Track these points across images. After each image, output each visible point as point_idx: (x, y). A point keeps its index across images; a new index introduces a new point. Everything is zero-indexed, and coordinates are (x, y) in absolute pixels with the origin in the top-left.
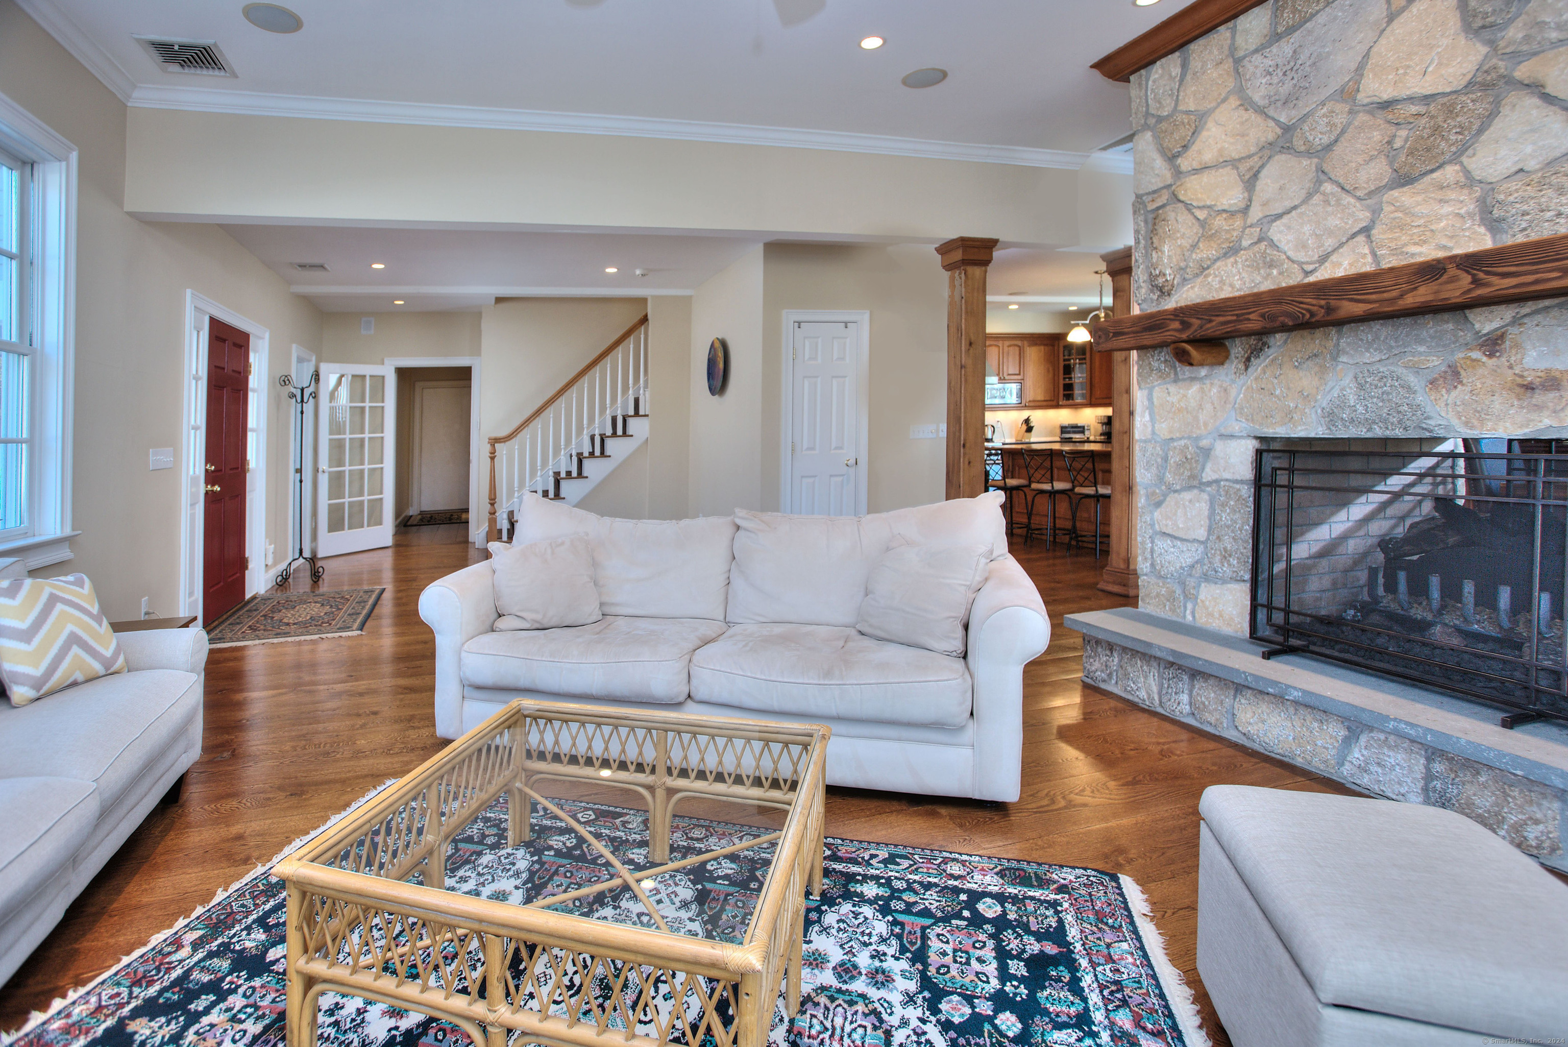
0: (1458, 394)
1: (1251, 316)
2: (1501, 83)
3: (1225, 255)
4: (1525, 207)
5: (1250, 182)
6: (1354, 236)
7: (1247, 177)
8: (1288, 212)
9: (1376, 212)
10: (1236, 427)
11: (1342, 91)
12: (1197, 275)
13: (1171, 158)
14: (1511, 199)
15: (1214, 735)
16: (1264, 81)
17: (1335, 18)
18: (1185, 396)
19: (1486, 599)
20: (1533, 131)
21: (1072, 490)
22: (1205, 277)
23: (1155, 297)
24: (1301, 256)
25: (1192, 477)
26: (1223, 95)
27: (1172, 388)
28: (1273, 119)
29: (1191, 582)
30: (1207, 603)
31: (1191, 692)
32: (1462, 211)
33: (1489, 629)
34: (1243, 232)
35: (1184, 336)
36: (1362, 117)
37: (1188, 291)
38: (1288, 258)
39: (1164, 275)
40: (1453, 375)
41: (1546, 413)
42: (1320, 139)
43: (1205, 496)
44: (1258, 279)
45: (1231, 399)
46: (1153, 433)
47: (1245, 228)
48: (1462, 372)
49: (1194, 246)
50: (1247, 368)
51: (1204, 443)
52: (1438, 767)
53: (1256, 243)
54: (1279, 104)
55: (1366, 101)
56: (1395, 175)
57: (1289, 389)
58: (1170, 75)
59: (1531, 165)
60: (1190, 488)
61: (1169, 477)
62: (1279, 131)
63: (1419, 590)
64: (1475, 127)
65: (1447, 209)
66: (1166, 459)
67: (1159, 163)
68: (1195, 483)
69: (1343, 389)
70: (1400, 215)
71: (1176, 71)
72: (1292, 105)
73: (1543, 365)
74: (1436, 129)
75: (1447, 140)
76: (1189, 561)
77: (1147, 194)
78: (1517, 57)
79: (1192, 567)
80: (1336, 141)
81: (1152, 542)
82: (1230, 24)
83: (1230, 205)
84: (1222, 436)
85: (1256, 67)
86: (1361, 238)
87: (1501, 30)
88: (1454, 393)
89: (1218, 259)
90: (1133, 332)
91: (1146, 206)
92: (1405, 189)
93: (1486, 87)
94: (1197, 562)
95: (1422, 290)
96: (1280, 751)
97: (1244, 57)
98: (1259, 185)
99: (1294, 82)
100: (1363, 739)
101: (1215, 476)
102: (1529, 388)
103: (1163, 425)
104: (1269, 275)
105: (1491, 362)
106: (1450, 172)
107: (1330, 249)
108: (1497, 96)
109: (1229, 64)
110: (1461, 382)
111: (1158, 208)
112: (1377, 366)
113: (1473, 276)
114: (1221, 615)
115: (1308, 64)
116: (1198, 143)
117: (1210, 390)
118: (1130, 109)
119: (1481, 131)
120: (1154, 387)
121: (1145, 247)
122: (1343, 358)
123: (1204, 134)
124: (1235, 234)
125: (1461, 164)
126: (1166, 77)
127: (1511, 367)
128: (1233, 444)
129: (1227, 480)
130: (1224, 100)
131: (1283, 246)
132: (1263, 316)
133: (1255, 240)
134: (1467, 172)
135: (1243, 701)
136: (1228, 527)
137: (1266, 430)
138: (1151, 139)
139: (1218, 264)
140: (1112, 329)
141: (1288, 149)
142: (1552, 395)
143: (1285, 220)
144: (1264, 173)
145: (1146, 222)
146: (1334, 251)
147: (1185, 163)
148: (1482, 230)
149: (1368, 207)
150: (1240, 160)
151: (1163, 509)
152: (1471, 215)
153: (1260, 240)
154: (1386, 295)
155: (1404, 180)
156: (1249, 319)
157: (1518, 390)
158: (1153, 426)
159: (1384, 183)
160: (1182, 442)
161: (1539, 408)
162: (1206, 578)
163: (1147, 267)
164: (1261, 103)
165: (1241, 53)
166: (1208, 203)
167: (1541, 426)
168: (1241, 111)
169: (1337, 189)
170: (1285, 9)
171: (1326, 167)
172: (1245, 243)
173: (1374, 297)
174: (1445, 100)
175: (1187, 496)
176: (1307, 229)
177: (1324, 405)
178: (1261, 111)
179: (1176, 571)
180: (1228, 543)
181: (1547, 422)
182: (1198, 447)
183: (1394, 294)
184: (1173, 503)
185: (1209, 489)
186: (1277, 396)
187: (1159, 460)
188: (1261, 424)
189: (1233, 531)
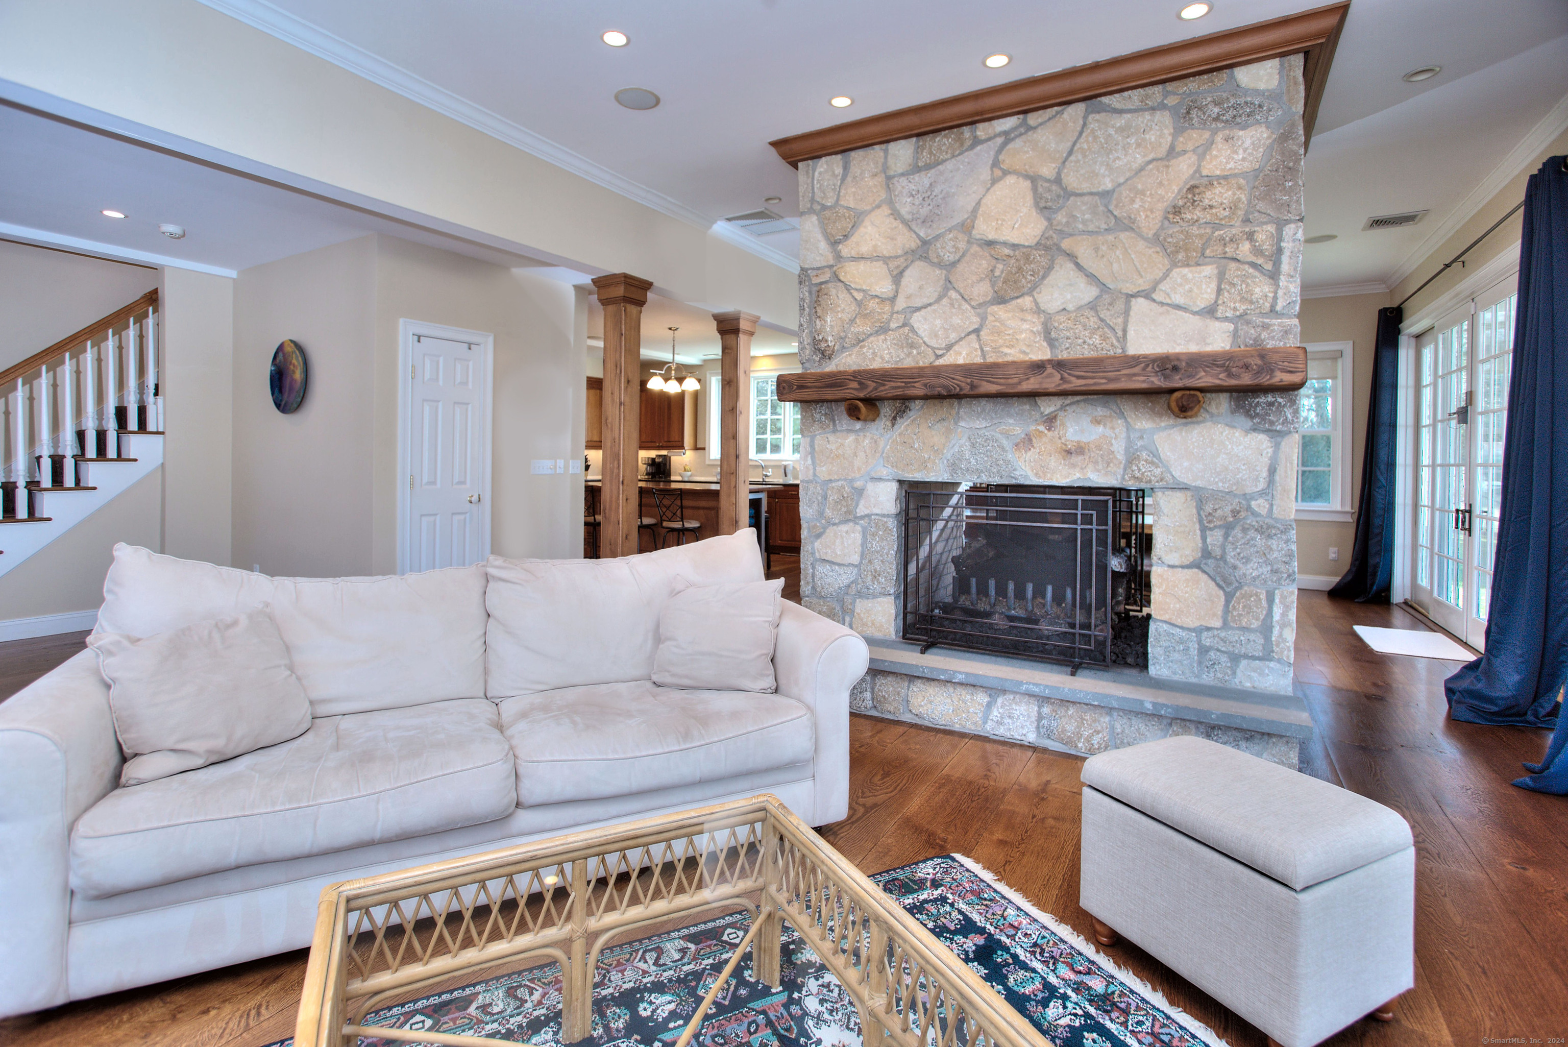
0: (1031, 455)
1: (916, 385)
2: (1054, 248)
3: (877, 333)
4: (1068, 334)
5: (897, 278)
6: (969, 334)
7: (895, 273)
8: (925, 307)
9: (984, 319)
10: (884, 472)
11: (963, 225)
12: (854, 345)
13: (834, 244)
14: (1061, 327)
15: (894, 721)
16: (909, 200)
17: (958, 169)
18: (842, 444)
19: (1020, 594)
20: (1071, 285)
21: (659, 524)
22: (861, 347)
23: (817, 359)
24: (933, 343)
25: (848, 512)
26: (877, 202)
27: (832, 438)
28: (915, 233)
29: (849, 600)
30: (862, 615)
31: (873, 689)
32: (1035, 329)
33: (1021, 613)
34: (891, 316)
35: (862, 395)
36: (975, 248)
37: (846, 357)
38: (924, 342)
39: (827, 341)
40: (1027, 442)
41: (1078, 469)
42: (949, 257)
43: (859, 528)
44: (902, 356)
45: (880, 449)
46: (815, 475)
47: (893, 314)
48: (1034, 440)
49: (852, 321)
50: (893, 425)
51: (858, 484)
52: (1046, 710)
53: (901, 327)
54: (919, 221)
55: (978, 237)
56: (995, 295)
57: (924, 443)
58: (834, 172)
59: (1070, 307)
60: (847, 521)
61: (828, 513)
62: (920, 243)
63: (983, 591)
64: (1041, 274)
65: (1025, 326)
66: (825, 497)
67: (823, 245)
68: (850, 517)
69: (961, 446)
70: (998, 324)
71: (839, 170)
72: (928, 225)
73: (1076, 438)
74: (1020, 269)
75: (1026, 279)
76: (846, 582)
77: (813, 269)
78: (1062, 234)
79: (849, 586)
80: (959, 261)
81: (814, 568)
82: (884, 146)
83: (882, 293)
84: (873, 479)
85: (903, 187)
86: (973, 336)
87: (1054, 213)
88: (1029, 453)
89: (871, 335)
90: (816, 387)
91: (811, 280)
92: (1001, 306)
93: (1047, 248)
94: (852, 582)
95: (1032, 380)
96: (943, 722)
97: (894, 177)
98: (905, 281)
99: (931, 207)
100: (1000, 701)
101: (867, 512)
102: (1069, 452)
103: (824, 469)
104: (910, 353)
105: (1050, 434)
106: (1027, 301)
107: (953, 341)
108: (1052, 256)
109: (881, 178)
110: (1033, 446)
111: (822, 283)
112: (984, 431)
113: (1062, 375)
114: (873, 624)
115: (940, 196)
116: (856, 235)
117: (863, 441)
118: (798, 192)
119: (1044, 277)
120: (816, 436)
121: (809, 315)
122: (962, 424)
123: (862, 230)
124: (885, 317)
125: (1033, 297)
126: (830, 173)
127: (1060, 438)
128: (881, 485)
129: (877, 515)
130: (878, 207)
131: (920, 332)
132: (925, 385)
133: (900, 324)
134: (1037, 304)
135: (915, 689)
136: (878, 552)
137: (907, 475)
138: (816, 222)
139: (872, 339)
140: (796, 383)
141: (925, 258)
142: (1080, 458)
143: (923, 312)
144: (907, 273)
145: (810, 292)
146: (956, 342)
147: (845, 250)
148: (1045, 344)
149: (978, 315)
150: (890, 258)
151: (823, 539)
152: (1039, 333)
153: (904, 325)
154: (1010, 381)
155: (1000, 300)
156: (914, 387)
157: (1064, 453)
158: (815, 469)
159: (988, 300)
160: (840, 483)
161: (1074, 466)
162: (860, 595)
163: (811, 332)
164: (908, 217)
165: (892, 173)
166: (864, 288)
167: (1075, 478)
168: (891, 219)
169: (959, 297)
170: (924, 149)
171: (951, 278)
172: (893, 325)
173: (1002, 381)
174: (1025, 250)
175: (844, 528)
176: (938, 322)
177: (949, 457)
178: (906, 223)
179: (835, 591)
180: (877, 565)
181: (1078, 475)
182: (853, 488)
183: (1015, 380)
184: (832, 535)
185: (862, 522)
186: (915, 449)
187: (820, 498)
188: (903, 470)
189: (881, 556)
